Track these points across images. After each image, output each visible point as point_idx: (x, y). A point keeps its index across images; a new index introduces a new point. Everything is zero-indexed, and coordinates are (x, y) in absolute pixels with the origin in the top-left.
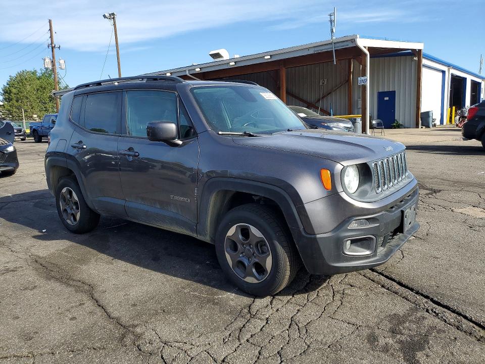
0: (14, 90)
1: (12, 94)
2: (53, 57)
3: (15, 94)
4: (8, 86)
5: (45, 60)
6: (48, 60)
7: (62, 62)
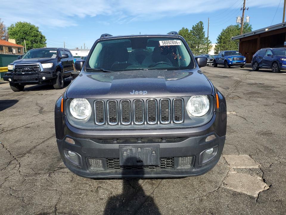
0: (223, 37)
1: (222, 40)
2: (243, 16)
3: (223, 39)
4: (221, 35)
5: (237, 18)
6: (239, 18)
7: (248, 18)
